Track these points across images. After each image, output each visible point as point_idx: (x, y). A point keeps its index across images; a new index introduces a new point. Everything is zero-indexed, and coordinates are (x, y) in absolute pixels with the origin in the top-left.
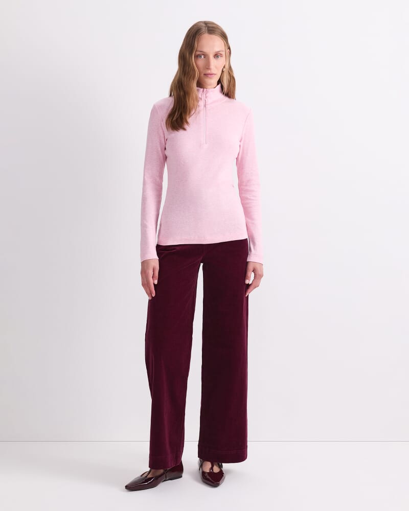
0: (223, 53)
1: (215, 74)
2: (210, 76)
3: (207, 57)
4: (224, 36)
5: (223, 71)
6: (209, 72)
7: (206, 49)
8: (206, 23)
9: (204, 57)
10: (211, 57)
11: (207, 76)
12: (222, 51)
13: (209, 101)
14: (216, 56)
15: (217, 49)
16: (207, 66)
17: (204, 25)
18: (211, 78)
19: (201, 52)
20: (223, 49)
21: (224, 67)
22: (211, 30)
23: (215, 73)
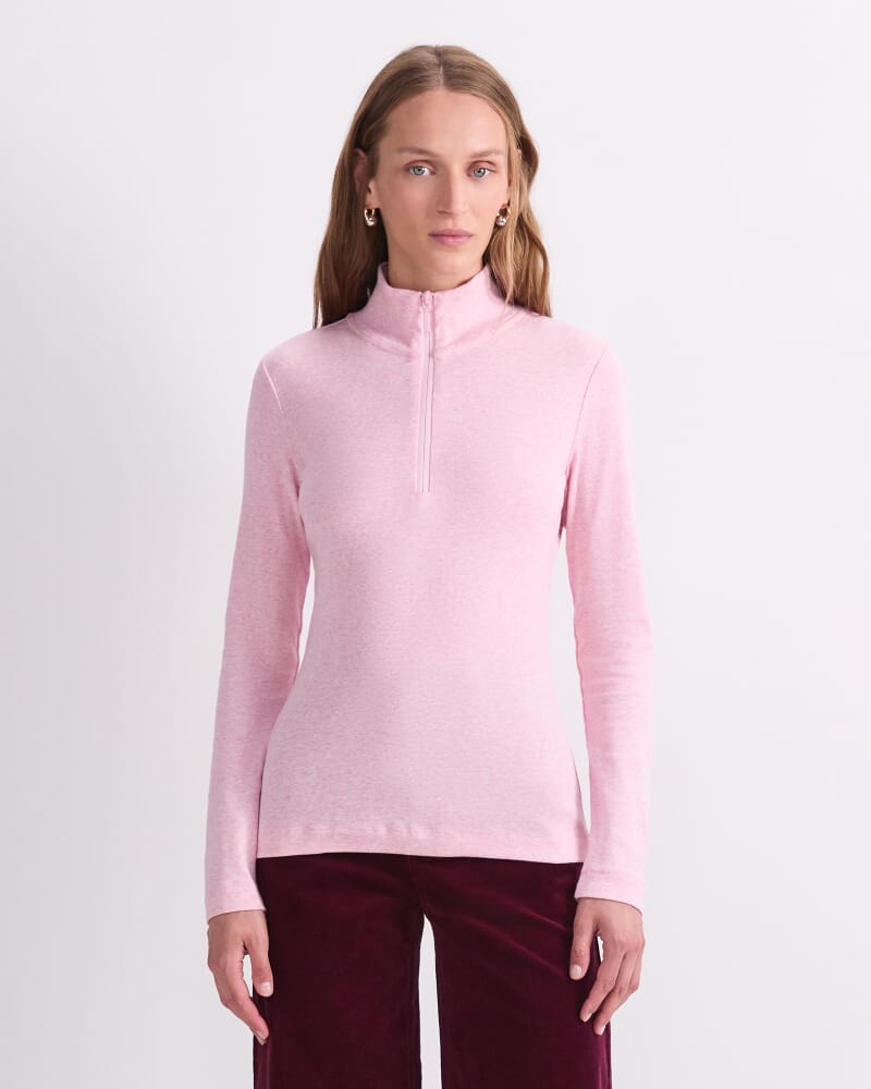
0: (501, 160)
1: (470, 236)
2: (451, 240)
3: (440, 172)
4: (504, 100)
5: (497, 227)
6: (449, 224)
7: (439, 144)
8: (441, 53)
9: (433, 173)
10: (457, 170)
11: (443, 243)
12: (497, 152)
13: (448, 333)
14: (476, 168)
15: (477, 144)
16: (442, 204)
17: (433, 59)
18: (455, 249)
19: (421, 152)
20: (501, 143)
21: (504, 212)
22: (460, 76)
23: (469, 229)
